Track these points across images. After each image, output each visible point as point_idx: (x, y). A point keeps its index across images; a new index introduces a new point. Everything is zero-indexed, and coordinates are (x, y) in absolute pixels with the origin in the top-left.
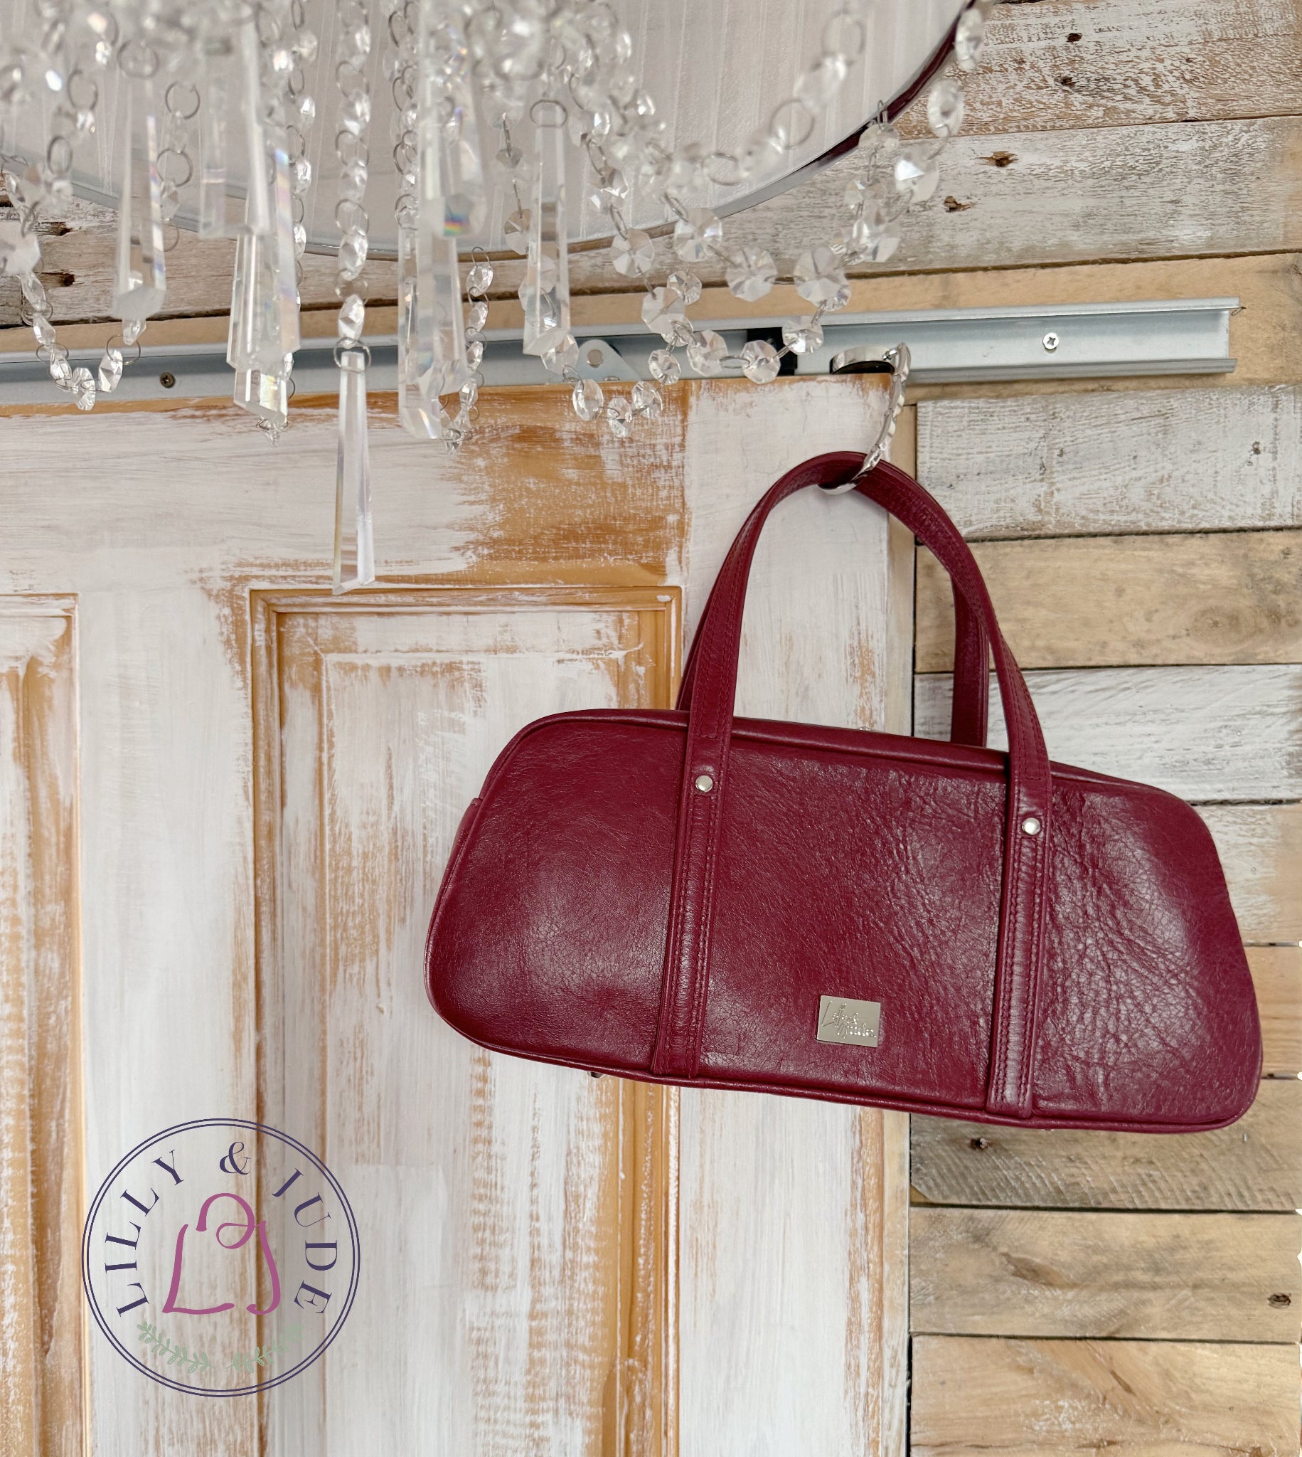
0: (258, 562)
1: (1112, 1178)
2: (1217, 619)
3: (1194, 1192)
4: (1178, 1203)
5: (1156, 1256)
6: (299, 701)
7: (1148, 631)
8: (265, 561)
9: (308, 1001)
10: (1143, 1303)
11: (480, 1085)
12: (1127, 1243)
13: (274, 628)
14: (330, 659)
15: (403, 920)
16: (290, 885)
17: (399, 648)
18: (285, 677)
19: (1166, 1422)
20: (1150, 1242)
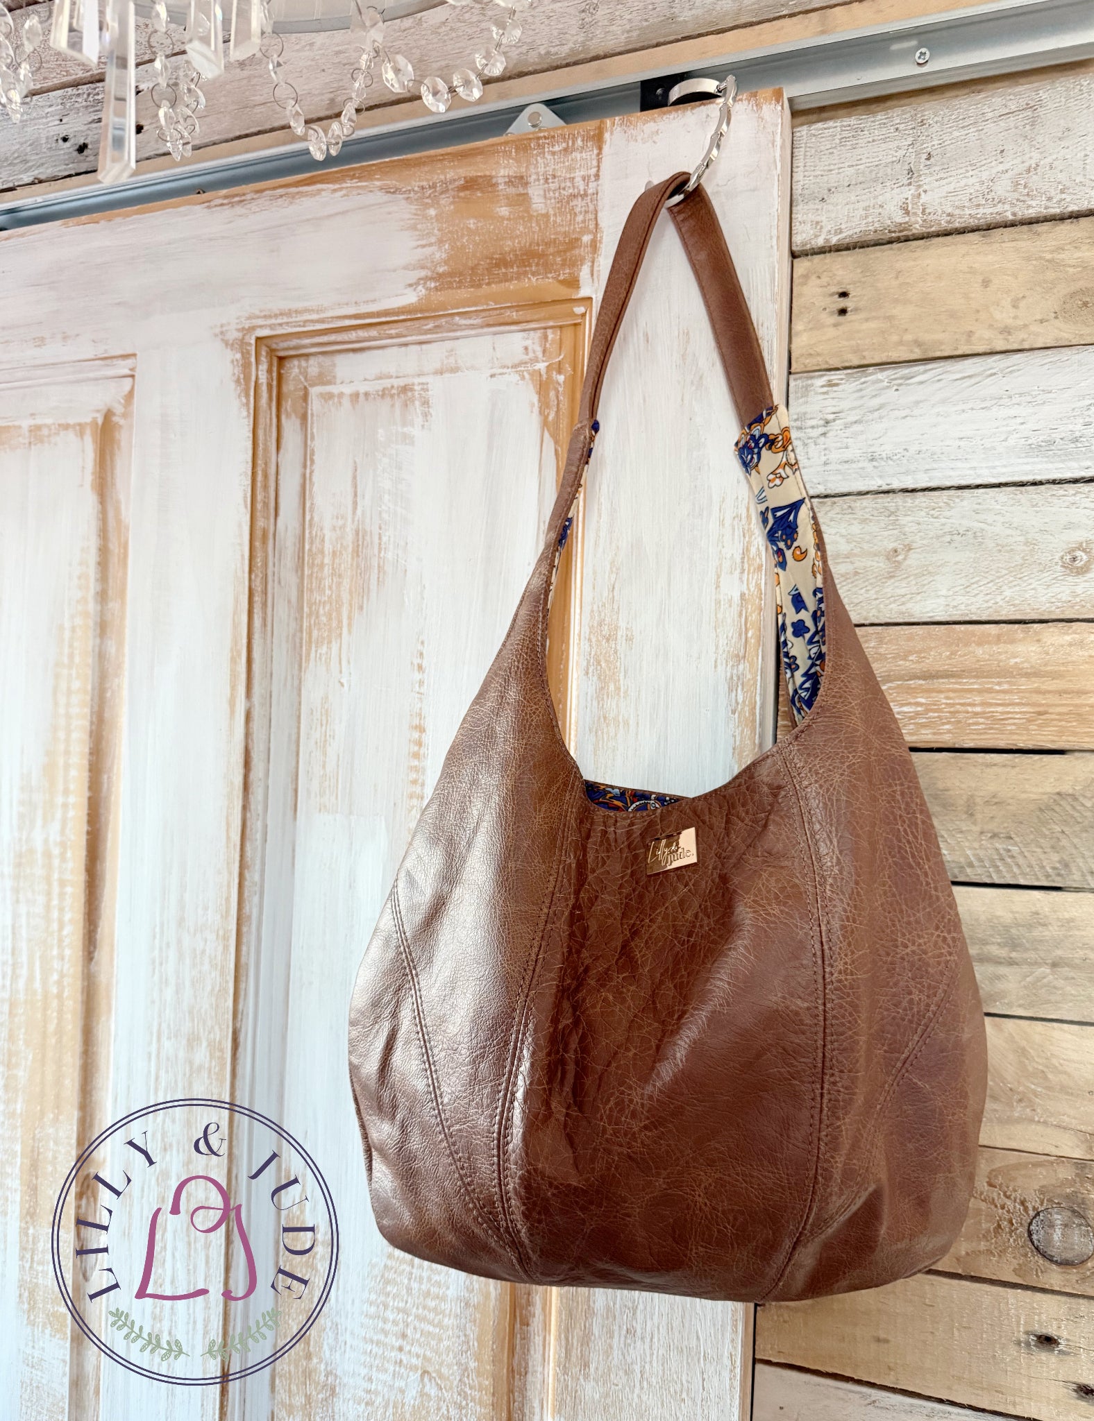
0: (262, 314)
1: (969, 852)
2: (1088, 299)
3: (1054, 868)
4: (1038, 879)
5: (1013, 931)
6: (291, 426)
7: (1015, 318)
8: (267, 313)
9: (289, 677)
10: (998, 978)
11: (416, 748)
12: (983, 918)
13: (275, 369)
14: (314, 391)
15: (361, 608)
16: (279, 582)
17: (368, 377)
18: (283, 410)
19: (1020, 1100)
20: (1007, 918)
